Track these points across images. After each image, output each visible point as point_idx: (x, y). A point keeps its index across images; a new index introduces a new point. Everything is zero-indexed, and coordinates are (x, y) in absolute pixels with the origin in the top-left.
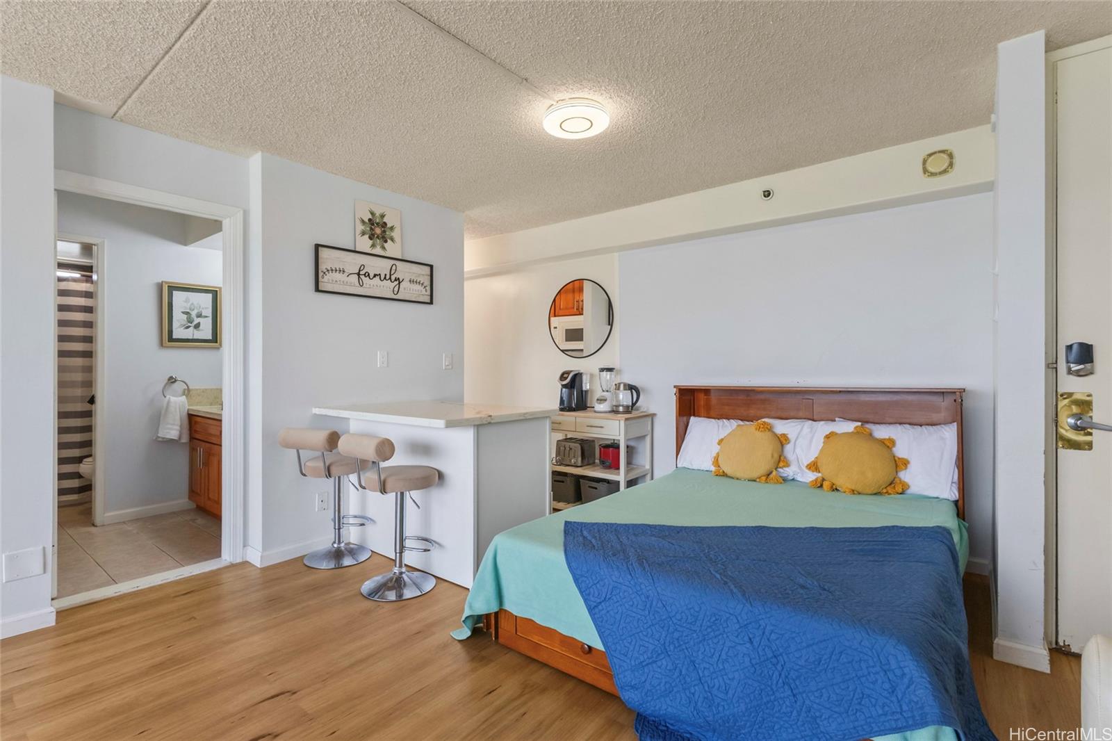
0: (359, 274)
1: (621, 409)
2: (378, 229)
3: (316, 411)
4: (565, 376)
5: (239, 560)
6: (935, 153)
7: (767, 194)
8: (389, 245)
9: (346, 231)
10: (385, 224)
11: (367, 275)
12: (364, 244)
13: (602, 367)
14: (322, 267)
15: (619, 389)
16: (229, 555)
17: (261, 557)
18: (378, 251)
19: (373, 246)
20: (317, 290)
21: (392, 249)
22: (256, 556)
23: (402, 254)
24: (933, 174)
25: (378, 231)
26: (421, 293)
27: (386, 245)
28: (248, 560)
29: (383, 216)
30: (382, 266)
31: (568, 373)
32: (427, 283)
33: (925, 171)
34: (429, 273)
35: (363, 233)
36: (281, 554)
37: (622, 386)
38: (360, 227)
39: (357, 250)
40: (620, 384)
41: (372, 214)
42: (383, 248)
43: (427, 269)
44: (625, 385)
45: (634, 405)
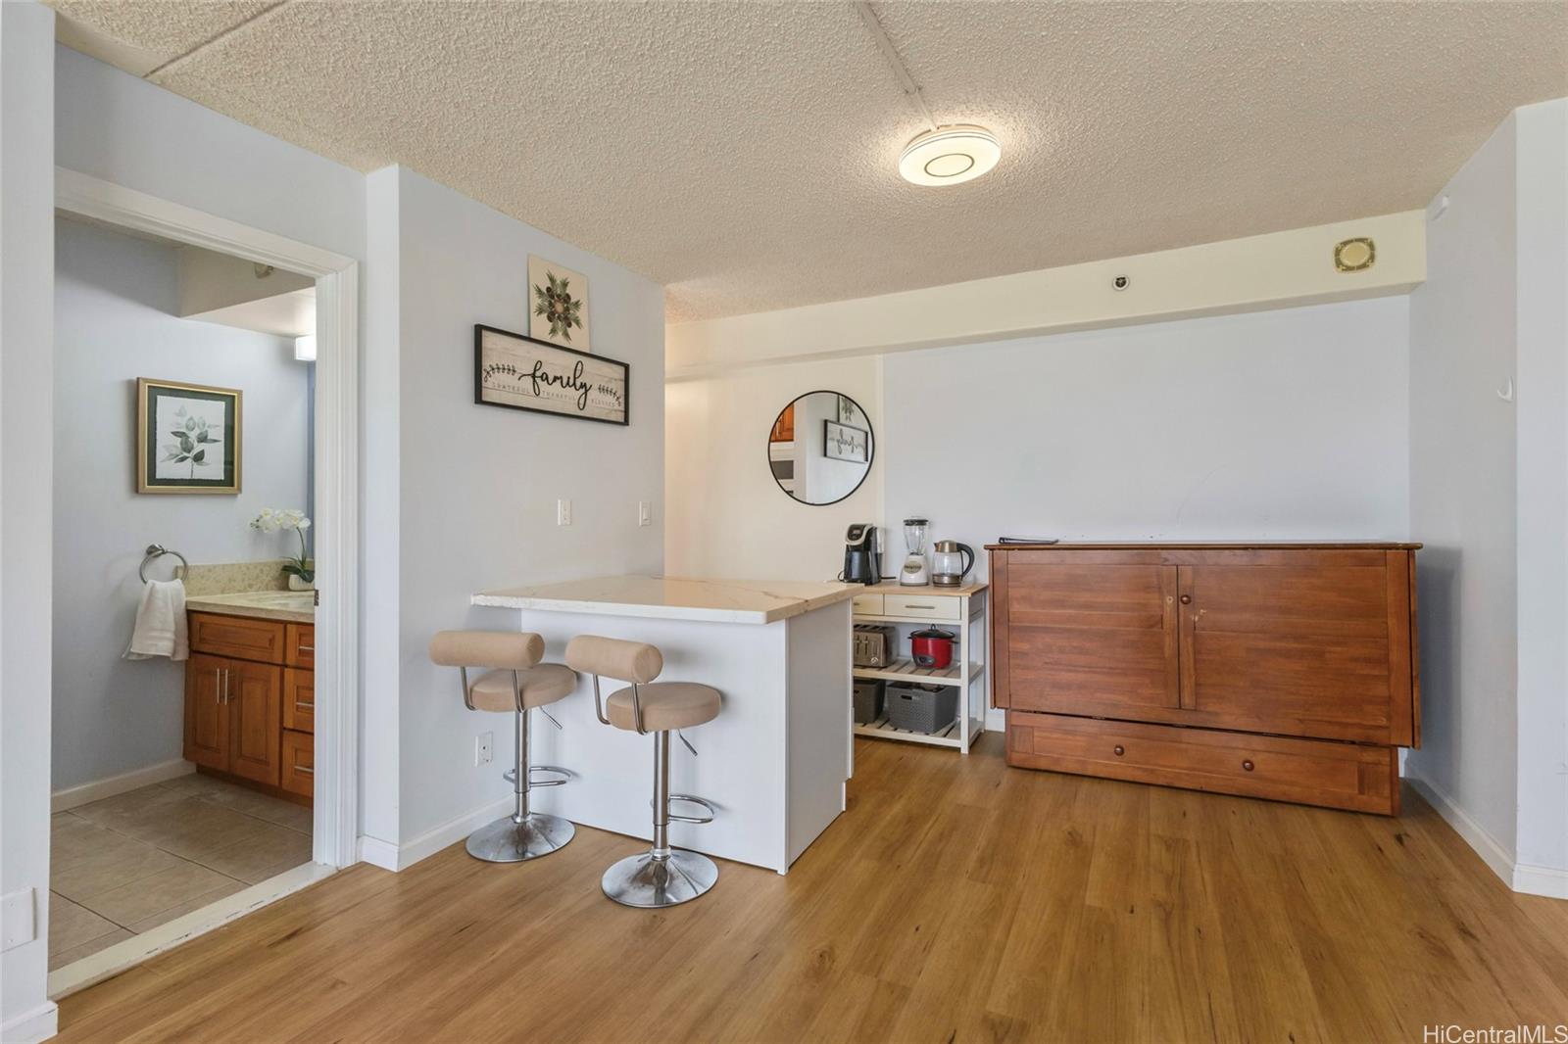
0: (534, 376)
1: (946, 580)
2: (558, 304)
3: (481, 600)
4: (855, 532)
5: (350, 863)
6: (1351, 241)
7: (1121, 282)
8: (573, 330)
9: (513, 308)
10: (568, 296)
11: (545, 377)
12: (541, 327)
13: (910, 518)
14: (486, 364)
15: (942, 551)
16: (329, 853)
17: (399, 853)
18: (559, 340)
19: (553, 331)
20: (479, 399)
21: (578, 338)
22: (387, 854)
23: (590, 349)
24: (1349, 269)
25: (559, 308)
26: (603, 404)
27: (569, 330)
28: (365, 859)
29: (565, 285)
30: (560, 364)
31: (861, 528)
32: (621, 392)
33: (1339, 263)
34: (623, 377)
35: (540, 311)
36: (432, 840)
37: (947, 546)
38: (536, 301)
39: (532, 336)
40: (943, 543)
41: (552, 280)
42: (566, 335)
43: (621, 370)
44: (951, 544)
45: (964, 573)
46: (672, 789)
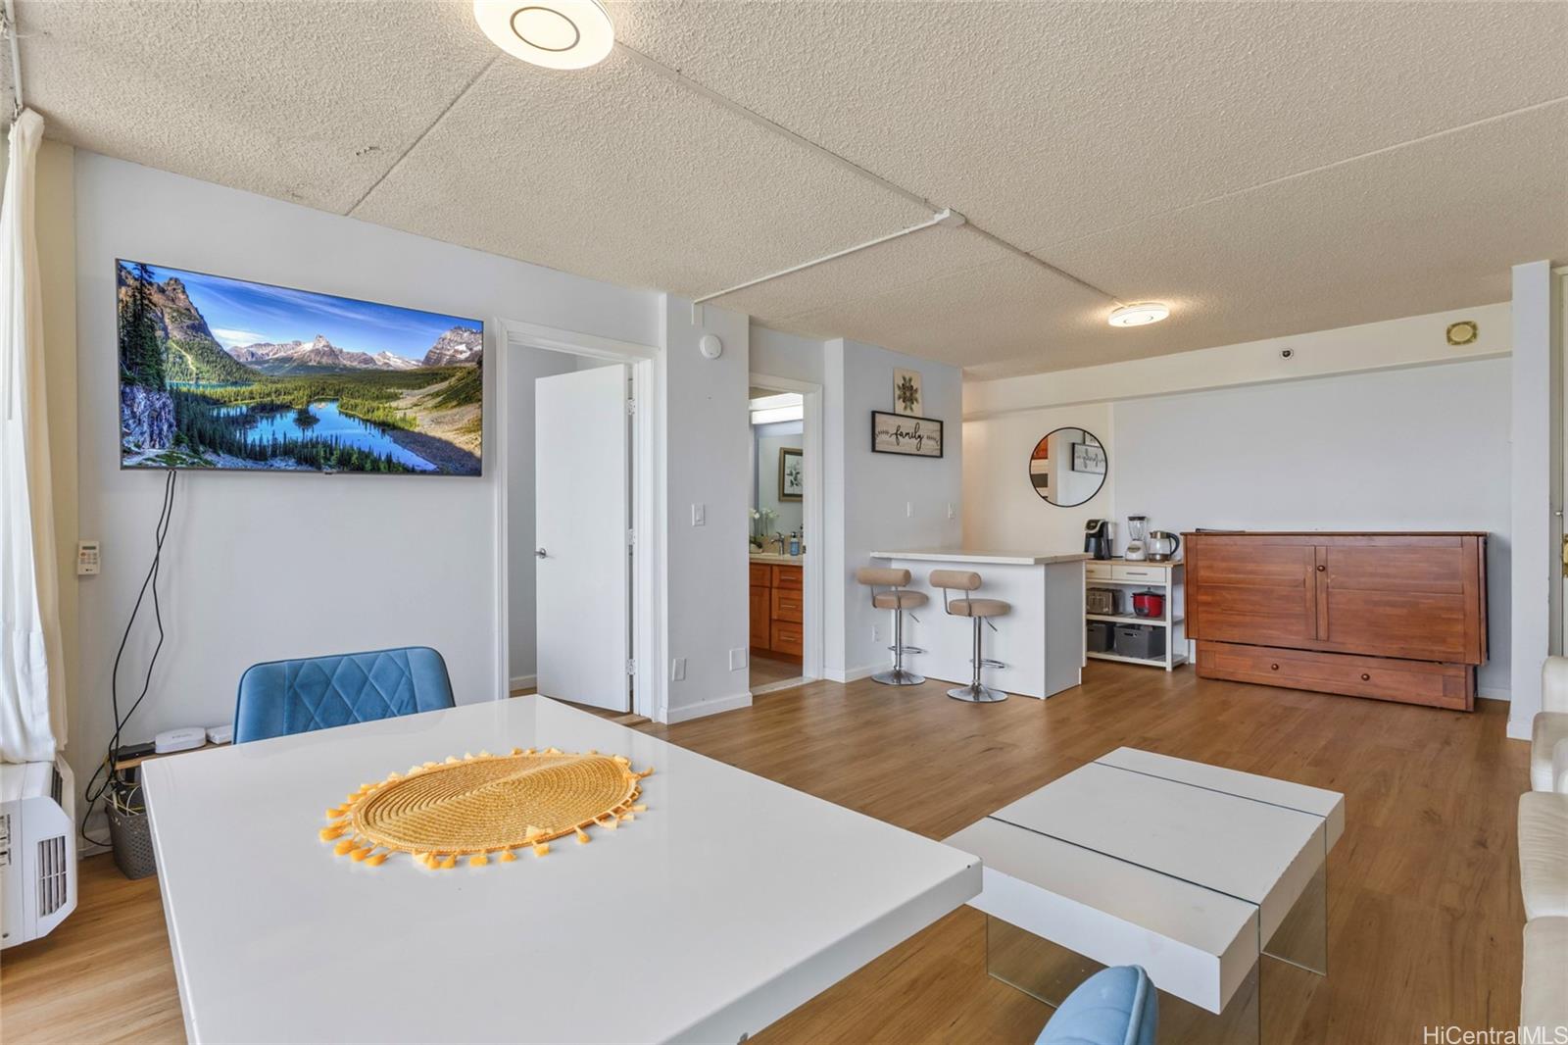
0: (896, 434)
1: (1158, 557)
2: (908, 393)
3: (876, 554)
4: (1092, 524)
5: (821, 679)
6: (1459, 324)
7: (1287, 354)
8: (915, 406)
9: (885, 399)
10: (912, 387)
11: (901, 434)
12: (900, 407)
13: (1131, 515)
14: (877, 430)
15: (1155, 537)
16: (810, 672)
17: (845, 675)
18: (908, 412)
19: (905, 408)
20: (874, 450)
21: (917, 410)
22: (838, 674)
23: (923, 414)
24: (1457, 343)
25: (908, 394)
26: (930, 446)
27: (913, 406)
28: (827, 678)
29: (910, 380)
30: (908, 425)
31: (1096, 522)
32: (938, 438)
33: (1449, 339)
34: (939, 428)
35: (899, 398)
36: (859, 673)
37: (1159, 534)
38: (897, 392)
39: (897, 412)
40: (1154, 532)
41: (904, 379)
42: (911, 409)
43: (938, 424)
44: (1162, 533)
45: (1172, 553)
46: (983, 657)
